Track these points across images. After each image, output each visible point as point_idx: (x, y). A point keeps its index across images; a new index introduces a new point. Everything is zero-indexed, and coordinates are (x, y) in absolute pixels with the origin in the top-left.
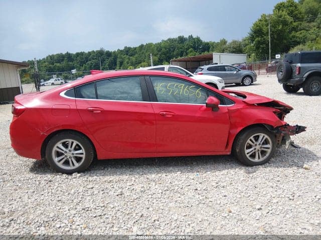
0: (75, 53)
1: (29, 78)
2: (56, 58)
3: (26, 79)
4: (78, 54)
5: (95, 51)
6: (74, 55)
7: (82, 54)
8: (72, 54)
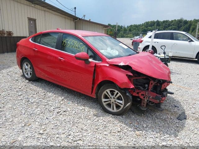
0: (162, 21)
1: (131, 35)
2: (150, 23)
3: (130, 35)
4: (164, 22)
5: (176, 20)
6: (161, 22)
7: (167, 21)
8: (160, 21)
